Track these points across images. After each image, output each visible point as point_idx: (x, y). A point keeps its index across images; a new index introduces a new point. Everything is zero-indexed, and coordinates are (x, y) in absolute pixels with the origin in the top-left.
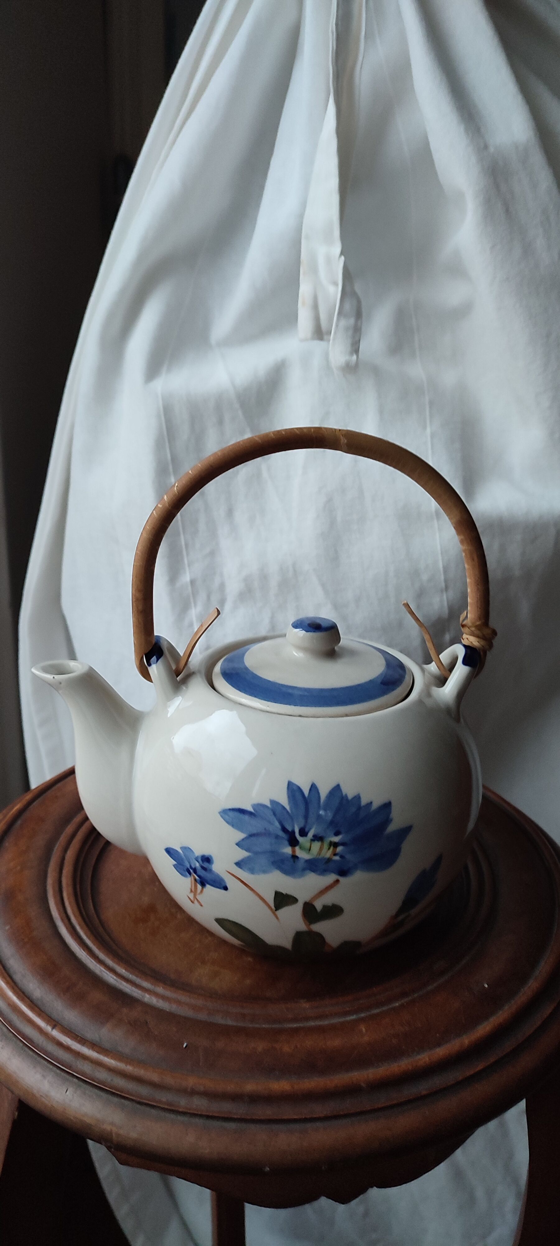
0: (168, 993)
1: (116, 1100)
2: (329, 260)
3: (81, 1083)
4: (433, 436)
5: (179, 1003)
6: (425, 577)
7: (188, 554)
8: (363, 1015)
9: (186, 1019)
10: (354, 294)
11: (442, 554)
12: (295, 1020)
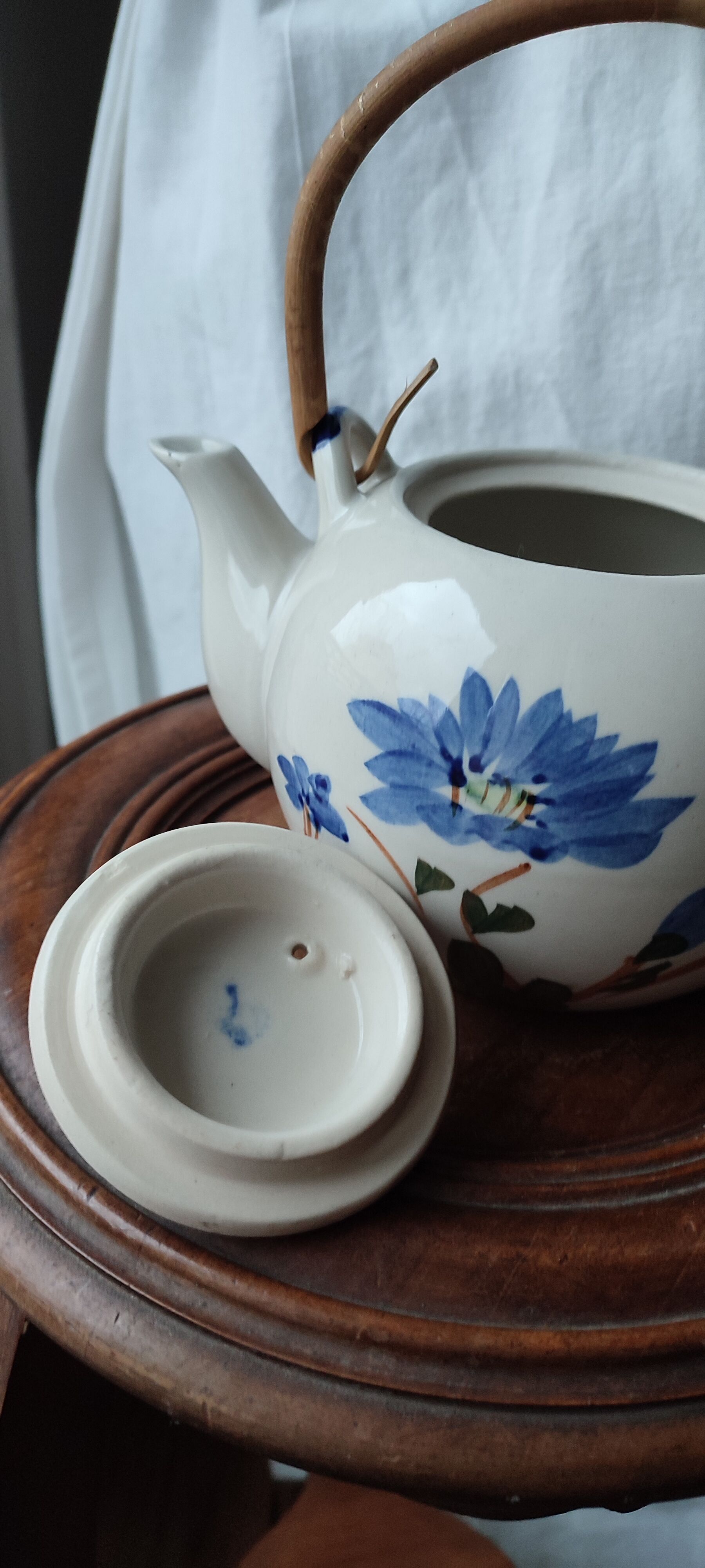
3: (144, 1305)
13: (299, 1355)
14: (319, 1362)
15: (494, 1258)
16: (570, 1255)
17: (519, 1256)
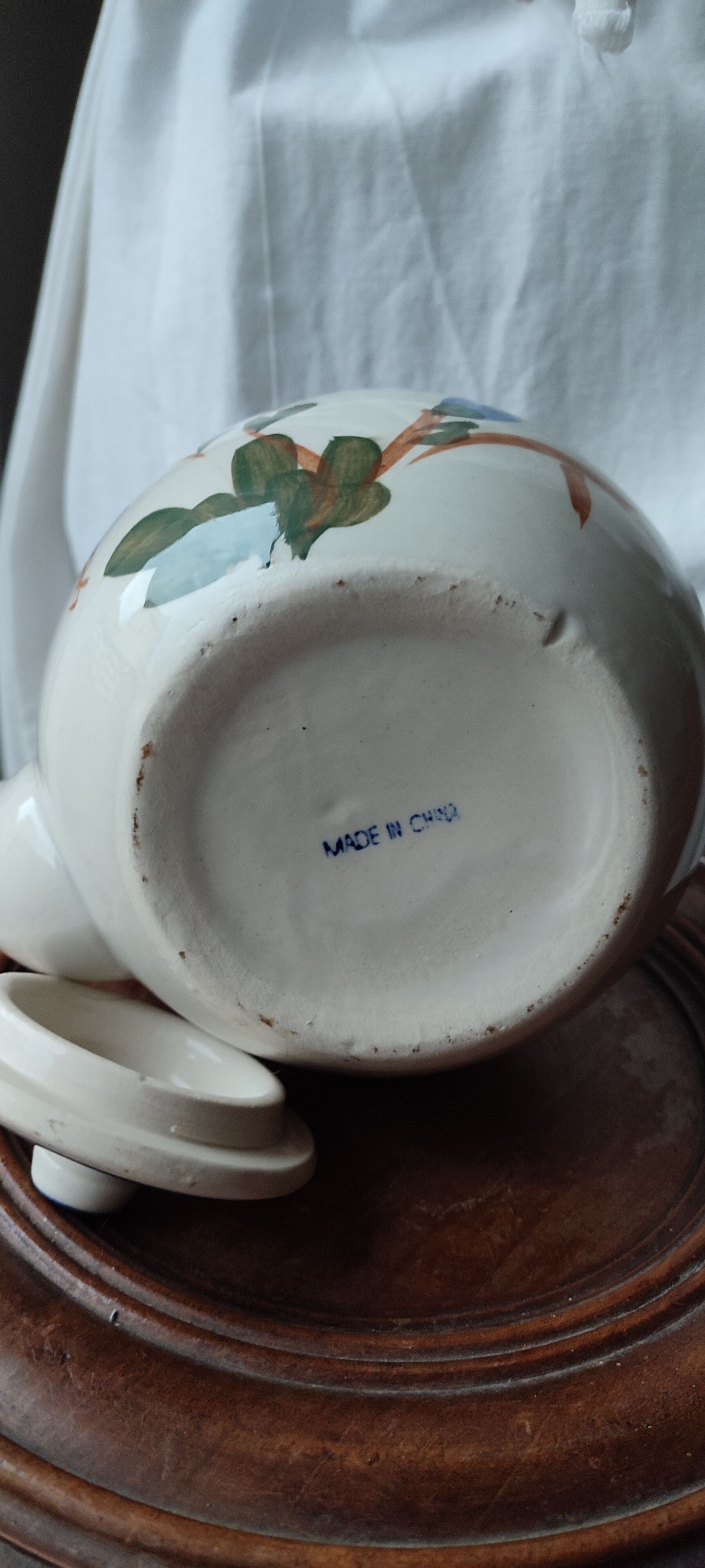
15: (296, 1454)
16: (382, 1456)
17: (325, 1451)
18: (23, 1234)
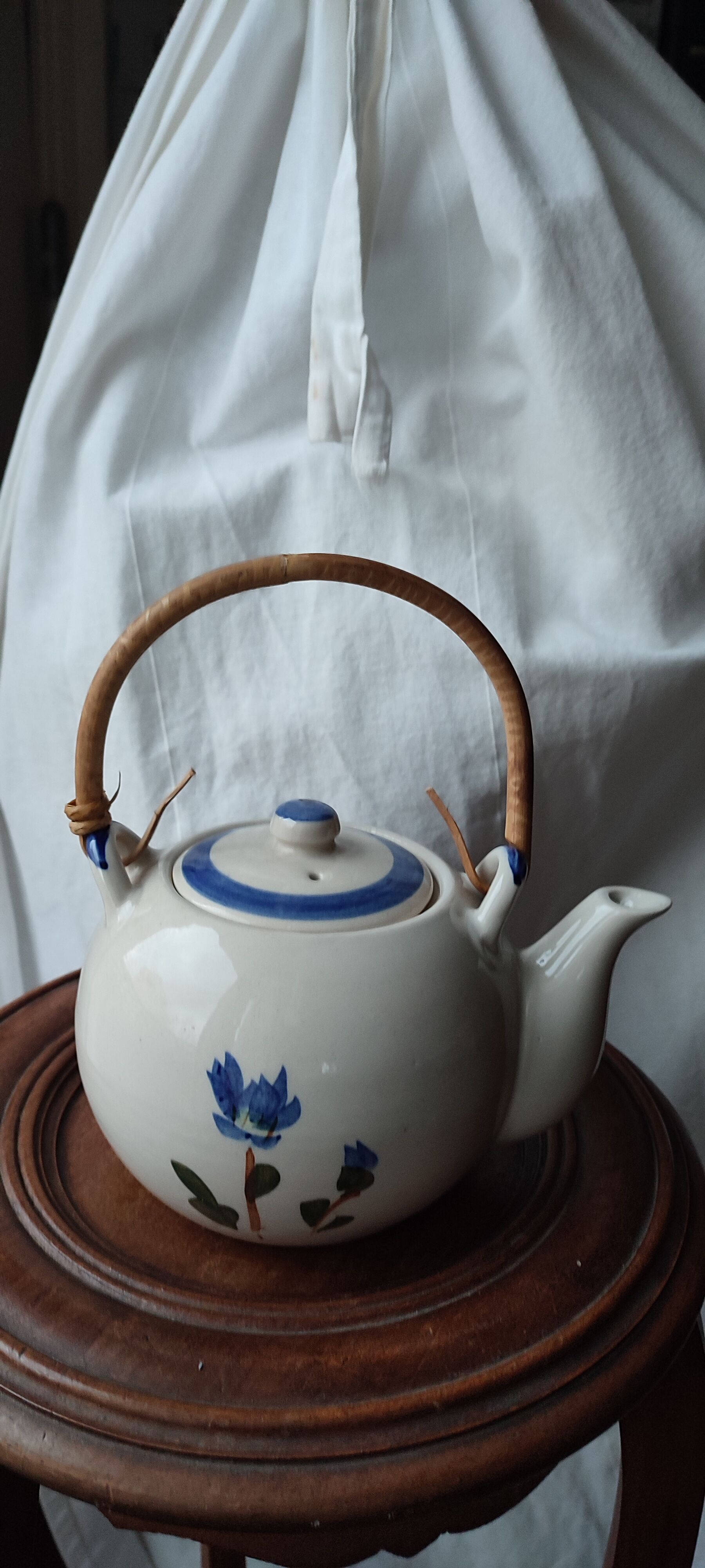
0: (171, 1296)
1: (111, 1445)
2: (347, 340)
3: (63, 1425)
4: (479, 564)
5: (187, 1308)
6: (472, 742)
7: (165, 717)
8: (427, 1310)
9: (200, 1330)
10: (381, 384)
11: (493, 713)
12: (341, 1322)
13: (169, 1444)
14: (184, 1446)
15: (299, 1365)
16: (349, 1358)
17: (315, 1362)
18: (99, 1279)
